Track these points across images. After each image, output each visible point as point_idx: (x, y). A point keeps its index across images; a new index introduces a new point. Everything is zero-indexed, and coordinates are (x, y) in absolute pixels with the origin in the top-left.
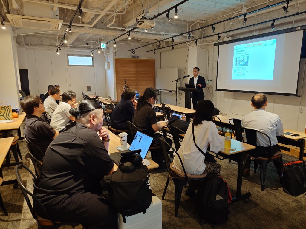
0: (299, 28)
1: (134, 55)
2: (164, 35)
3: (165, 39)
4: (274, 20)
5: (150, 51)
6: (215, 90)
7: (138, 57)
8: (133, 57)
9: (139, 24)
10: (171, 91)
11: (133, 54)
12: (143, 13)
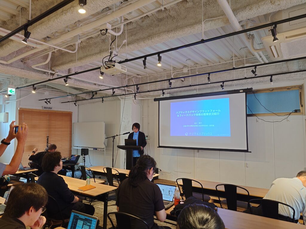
0: (242, 91)
1: (49, 105)
2: (99, 85)
3: (100, 90)
4: (223, 82)
5: (68, 102)
6: (158, 147)
7: (51, 108)
8: (45, 108)
9: (106, 68)
10: (96, 149)
11: (47, 104)
12: (110, 56)
